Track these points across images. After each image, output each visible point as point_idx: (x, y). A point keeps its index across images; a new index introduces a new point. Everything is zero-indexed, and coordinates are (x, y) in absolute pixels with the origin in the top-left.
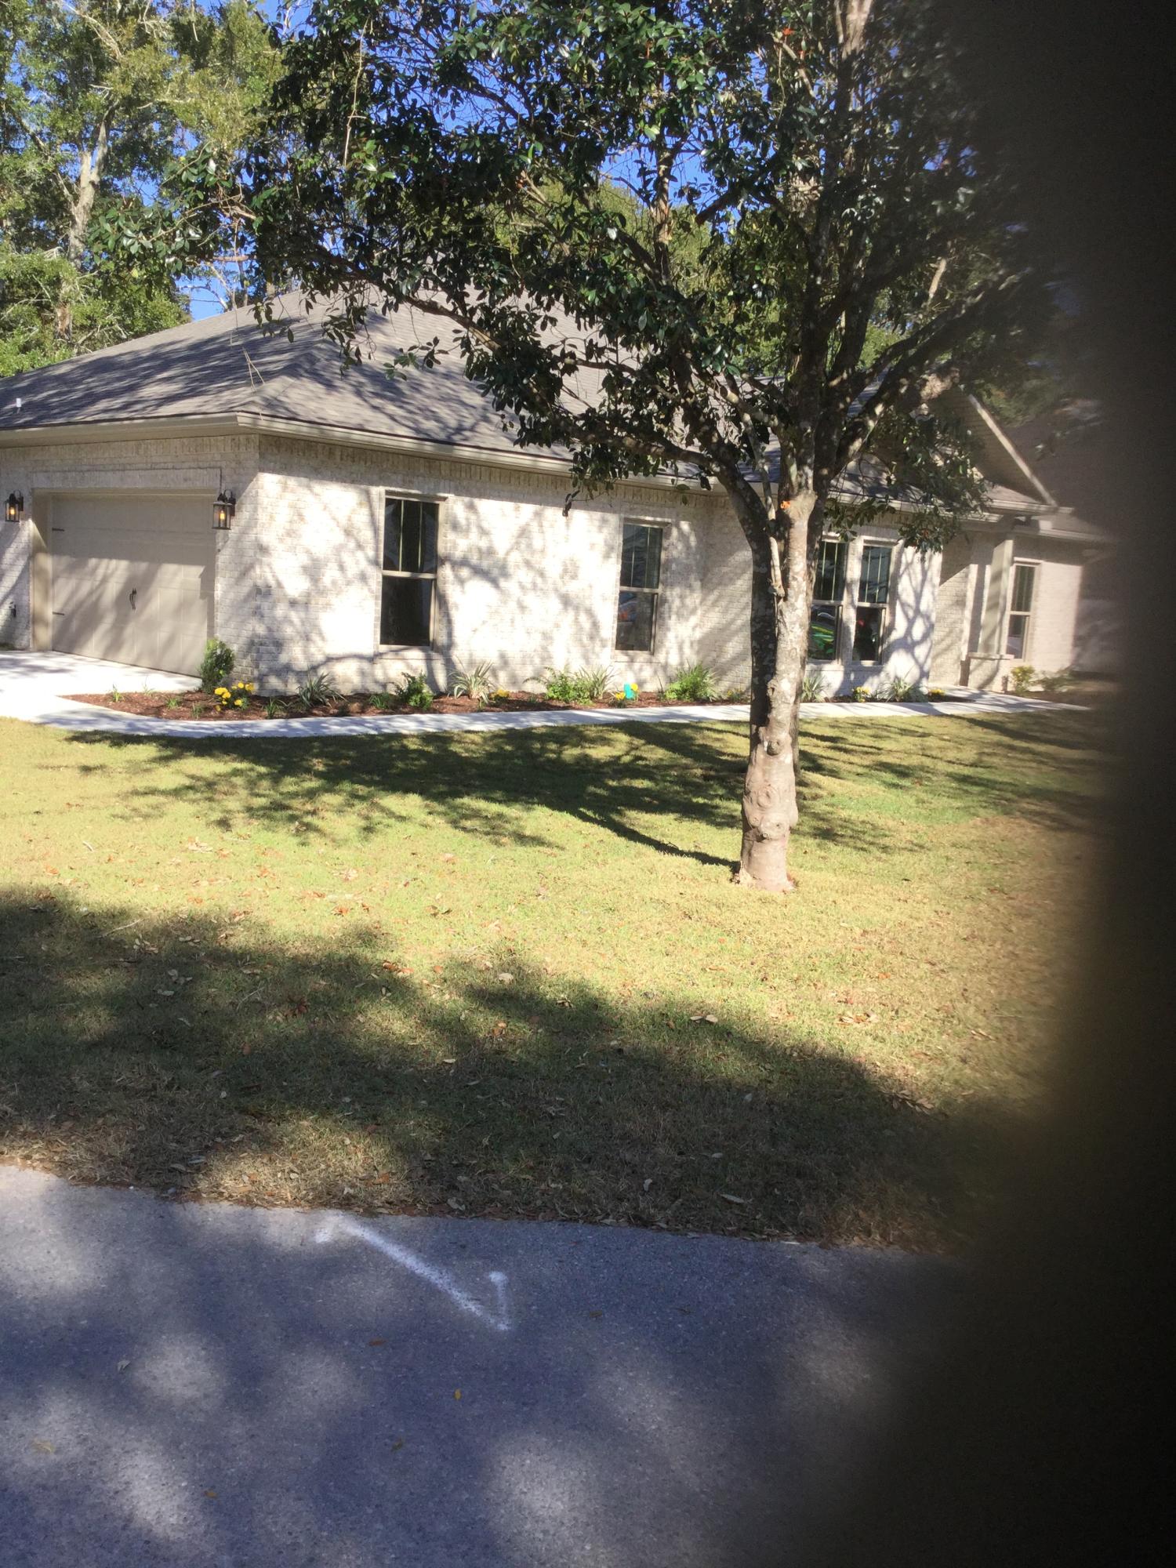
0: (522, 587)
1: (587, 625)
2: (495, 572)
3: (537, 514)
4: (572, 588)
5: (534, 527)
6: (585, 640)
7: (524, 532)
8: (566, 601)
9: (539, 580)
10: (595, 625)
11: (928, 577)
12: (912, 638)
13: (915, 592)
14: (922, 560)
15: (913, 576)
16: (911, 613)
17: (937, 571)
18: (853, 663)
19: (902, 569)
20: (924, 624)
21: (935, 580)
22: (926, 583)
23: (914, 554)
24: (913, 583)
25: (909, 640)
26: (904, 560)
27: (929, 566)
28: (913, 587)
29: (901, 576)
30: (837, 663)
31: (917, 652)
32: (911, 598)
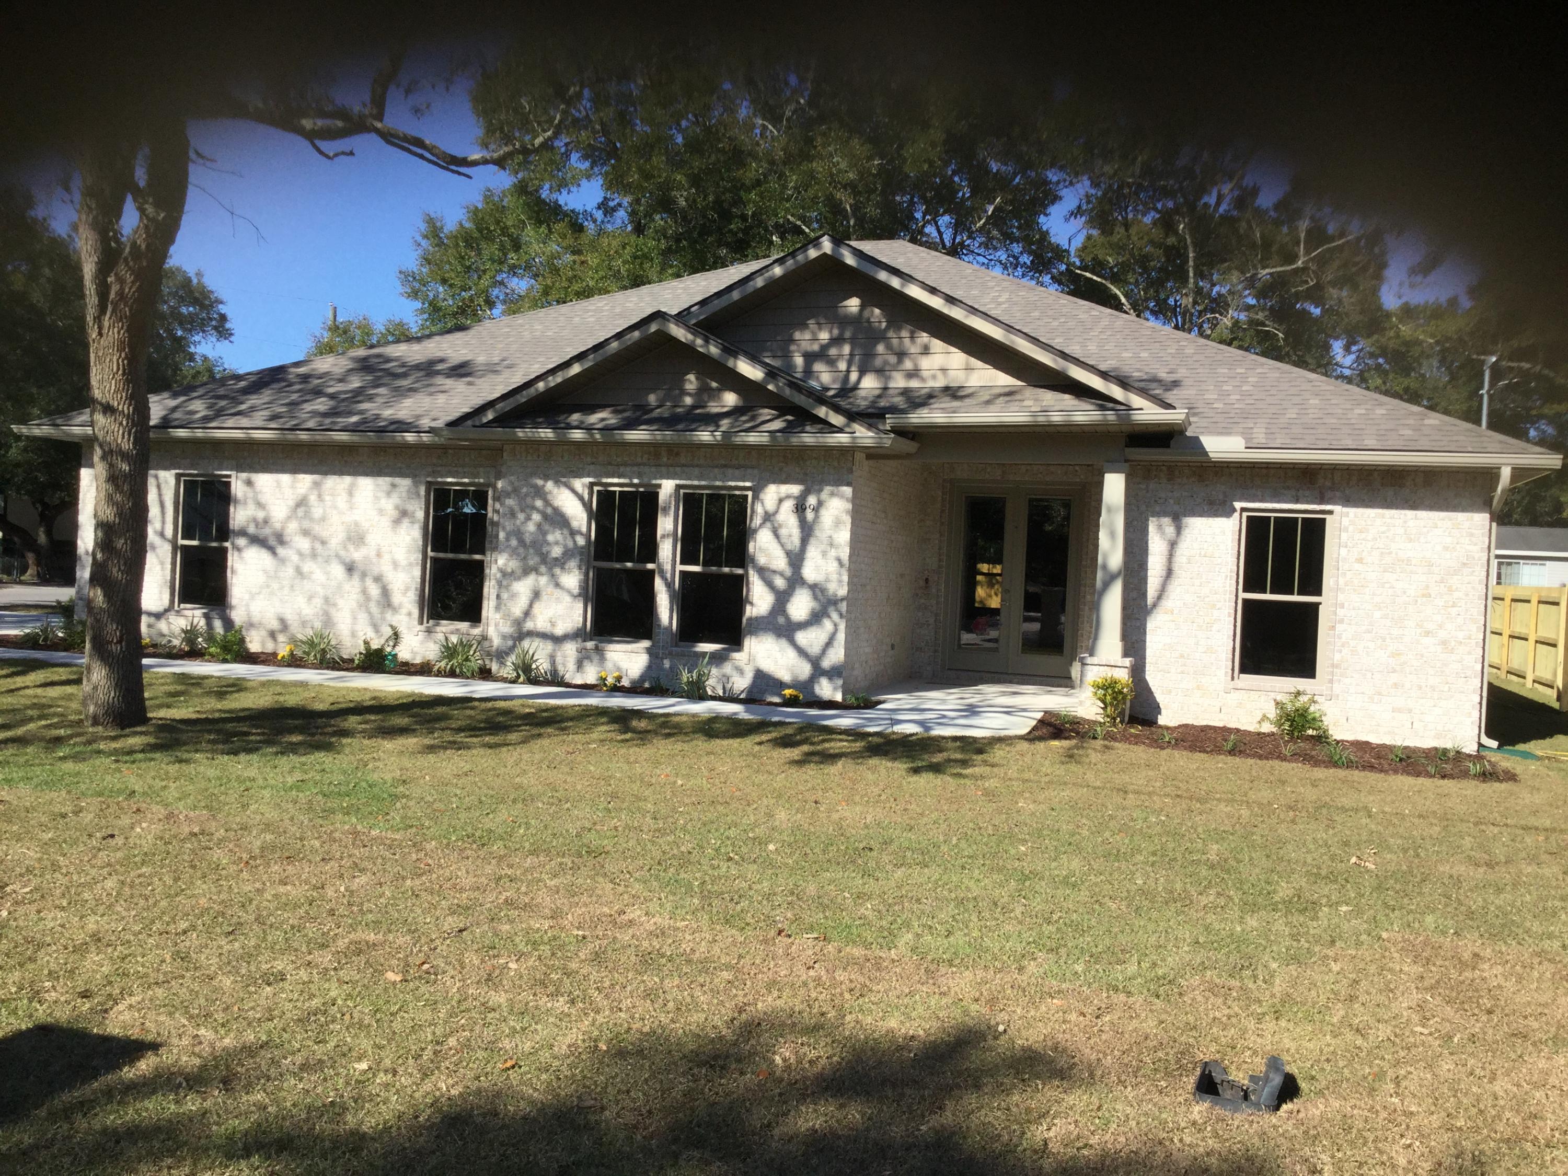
0: (300, 554)
1: (374, 591)
2: (272, 542)
3: (316, 485)
4: (357, 555)
5: (313, 498)
6: (375, 609)
7: (302, 503)
8: (350, 569)
9: (318, 546)
10: (386, 593)
11: (817, 532)
12: (787, 618)
13: (788, 554)
14: (800, 508)
15: (783, 532)
16: (780, 583)
17: (838, 523)
18: (676, 646)
19: (757, 521)
20: (815, 598)
21: (835, 536)
22: (812, 541)
23: (781, 501)
24: (783, 541)
25: (781, 620)
26: (759, 509)
27: (817, 517)
28: (782, 546)
29: (755, 531)
30: (646, 644)
31: (802, 637)
32: (780, 562)
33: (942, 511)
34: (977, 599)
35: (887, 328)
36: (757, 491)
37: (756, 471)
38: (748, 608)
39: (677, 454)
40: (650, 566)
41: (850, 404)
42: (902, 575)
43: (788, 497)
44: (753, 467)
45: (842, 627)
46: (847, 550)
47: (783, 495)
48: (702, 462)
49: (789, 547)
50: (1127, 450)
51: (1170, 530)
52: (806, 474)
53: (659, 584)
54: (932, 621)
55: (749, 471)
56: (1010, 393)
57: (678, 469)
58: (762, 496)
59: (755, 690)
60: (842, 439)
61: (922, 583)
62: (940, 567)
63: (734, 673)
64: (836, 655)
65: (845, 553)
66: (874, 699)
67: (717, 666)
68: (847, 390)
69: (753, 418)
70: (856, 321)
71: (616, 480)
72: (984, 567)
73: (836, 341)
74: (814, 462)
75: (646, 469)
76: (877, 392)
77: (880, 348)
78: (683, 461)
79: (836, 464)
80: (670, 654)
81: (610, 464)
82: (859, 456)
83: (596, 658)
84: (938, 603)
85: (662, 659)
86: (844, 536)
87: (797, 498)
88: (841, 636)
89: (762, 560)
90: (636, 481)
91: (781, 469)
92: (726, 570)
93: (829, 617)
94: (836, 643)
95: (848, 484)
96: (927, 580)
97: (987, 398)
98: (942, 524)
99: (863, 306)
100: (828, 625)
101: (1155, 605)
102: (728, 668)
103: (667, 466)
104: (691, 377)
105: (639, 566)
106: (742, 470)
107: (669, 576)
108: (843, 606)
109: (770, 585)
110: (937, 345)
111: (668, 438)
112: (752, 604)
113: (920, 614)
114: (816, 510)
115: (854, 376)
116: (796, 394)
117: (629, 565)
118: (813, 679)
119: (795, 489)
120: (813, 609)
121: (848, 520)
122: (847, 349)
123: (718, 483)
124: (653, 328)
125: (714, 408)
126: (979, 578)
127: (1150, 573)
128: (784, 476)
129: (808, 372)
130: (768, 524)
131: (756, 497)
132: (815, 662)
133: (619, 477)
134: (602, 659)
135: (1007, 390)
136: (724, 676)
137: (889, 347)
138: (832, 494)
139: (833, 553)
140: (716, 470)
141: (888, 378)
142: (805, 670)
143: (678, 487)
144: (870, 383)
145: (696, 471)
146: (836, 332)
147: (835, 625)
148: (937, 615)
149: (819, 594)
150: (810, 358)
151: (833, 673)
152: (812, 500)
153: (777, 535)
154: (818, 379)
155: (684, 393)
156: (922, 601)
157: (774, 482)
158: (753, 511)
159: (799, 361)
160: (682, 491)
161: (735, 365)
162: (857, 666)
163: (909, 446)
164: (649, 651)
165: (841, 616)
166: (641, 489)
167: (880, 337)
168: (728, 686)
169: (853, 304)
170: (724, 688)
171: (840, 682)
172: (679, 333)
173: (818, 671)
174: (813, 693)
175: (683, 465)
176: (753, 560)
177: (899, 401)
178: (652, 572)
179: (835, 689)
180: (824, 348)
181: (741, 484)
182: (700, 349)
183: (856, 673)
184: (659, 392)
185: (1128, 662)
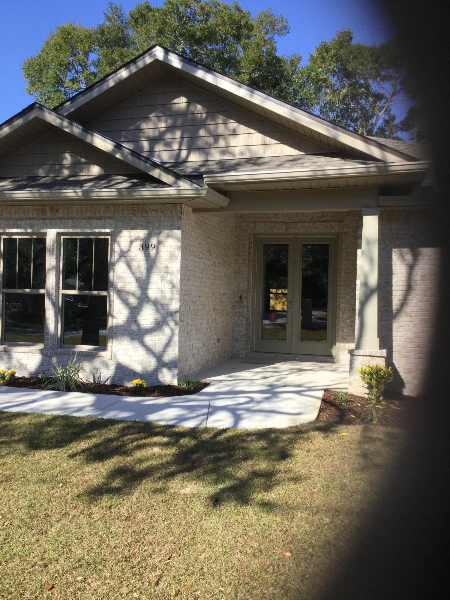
11: (158, 264)
12: (138, 325)
13: (138, 280)
14: (145, 247)
15: (134, 264)
16: (133, 301)
17: (172, 256)
18: (61, 347)
19: (116, 256)
20: (158, 311)
21: (170, 266)
22: (155, 270)
23: (132, 242)
24: (134, 270)
25: (134, 327)
26: (117, 248)
27: (157, 253)
28: (133, 274)
29: (114, 264)
30: (41, 346)
31: (149, 340)
32: (132, 286)
33: (249, 253)
34: (271, 305)
35: (207, 118)
36: (115, 235)
37: (112, 221)
38: (110, 320)
39: (57, 211)
40: (42, 291)
41: (180, 170)
42: (224, 294)
43: (137, 239)
44: (110, 218)
45: (177, 331)
46: (179, 276)
47: (133, 238)
48: (75, 215)
49: (138, 275)
50: (381, 198)
51: (409, 257)
52: (148, 222)
53: (48, 304)
54: (244, 322)
55: (108, 221)
56: (294, 160)
57: (58, 221)
58: (118, 239)
59: (116, 378)
60: (171, 191)
61: (238, 299)
62: (248, 288)
63: (101, 366)
64: (173, 353)
65: (177, 278)
66: (203, 381)
67: (89, 361)
68: (179, 162)
69: (109, 182)
70: (184, 114)
71: (15, 231)
72: (274, 291)
73: (170, 129)
74: (154, 213)
75: (36, 222)
76: (200, 163)
77: (202, 132)
78: (61, 215)
79: (169, 214)
80: (56, 353)
81: (11, 219)
82: (187, 209)
83: (5, 357)
84: (247, 311)
85: (51, 357)
86: (176, 266)
87: (142, 239)
88: (176, 339)
89: (120, 285)
90: (29, 230)
91: (130, 219)
92: (95, 293)
93: (168, 324)
94: (172, 344)
95: (178, 228)
96: (241, 297)
97: (278, 163)
98: (249, 261)
99: (189, 103)
100: (167, 331)
101: (399, 311)
102: (97, 363)
103: (51, 219)
104: (68, 156)
105: (35, 291)
106: (103, 220)
107: (54, 297)
108: (177, 317)
109: (125, 302)
110: (242, 129)
111: (44, 195)
112: (113, 316)
113: (237, 318)
114: (157, 248)
115: (184, 153)
116: (137, 160)
117: (27, 290)
118: (156, 371)
119: (141, 233)
120: (156, 319)
121: (178, 254)
122: (178, 134)
123: (88, 231)
124: (32, 116)
125: (83, 176)
126: (271, 295)
127: (394, 288)
128: (133, 224)
129: (151, 151)
130: (123, 259)
131: (114, 240)
132: (159, 358)
133: (17, 228)
134: (10, 357)
135: (291, 158)
136: (94, 368)
137: (209, 131)
138: (168, 236)
139: (169, 277)
140: (85, 221)
141: (208, 154)
142: (152, 363)
143: (59, 234)
144: (195, 158)
145: (71, 222)
146: (170, 122)
147: (172, 330)
148: (247, 318)
149: (160, 308)
150: (153, 141)
151: (172, 365)
152: (154, 241)
153: (129, 266)
154: (159, 157)
155: (62, 166)
156: (238, 310)
157: (126, 229)
158: (112, 250)
159: (146, 145)
160: (62, 237)
161: (92, 141)
162: (190, 357)
163: (223, 201)
164: (42, 351)
165: (176, 323)
166: (34, 237)
167: (202, 124)
168: (97, 376)
169: (181, 102)
170: (94, 377)
171: (176, 371)
172: (51, 118)
173: (161, 364)
174: (157, 379)
175: (61, 218)
176: (113, 285)
177: (215, 168)
178: (43, 296)
179: (173, 376)
180: (162, 134)
181: (103, 231)
182: (66, 130)
183: (189, 362)
184: (45, 167)
185: (384, 352)
